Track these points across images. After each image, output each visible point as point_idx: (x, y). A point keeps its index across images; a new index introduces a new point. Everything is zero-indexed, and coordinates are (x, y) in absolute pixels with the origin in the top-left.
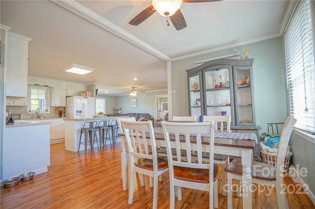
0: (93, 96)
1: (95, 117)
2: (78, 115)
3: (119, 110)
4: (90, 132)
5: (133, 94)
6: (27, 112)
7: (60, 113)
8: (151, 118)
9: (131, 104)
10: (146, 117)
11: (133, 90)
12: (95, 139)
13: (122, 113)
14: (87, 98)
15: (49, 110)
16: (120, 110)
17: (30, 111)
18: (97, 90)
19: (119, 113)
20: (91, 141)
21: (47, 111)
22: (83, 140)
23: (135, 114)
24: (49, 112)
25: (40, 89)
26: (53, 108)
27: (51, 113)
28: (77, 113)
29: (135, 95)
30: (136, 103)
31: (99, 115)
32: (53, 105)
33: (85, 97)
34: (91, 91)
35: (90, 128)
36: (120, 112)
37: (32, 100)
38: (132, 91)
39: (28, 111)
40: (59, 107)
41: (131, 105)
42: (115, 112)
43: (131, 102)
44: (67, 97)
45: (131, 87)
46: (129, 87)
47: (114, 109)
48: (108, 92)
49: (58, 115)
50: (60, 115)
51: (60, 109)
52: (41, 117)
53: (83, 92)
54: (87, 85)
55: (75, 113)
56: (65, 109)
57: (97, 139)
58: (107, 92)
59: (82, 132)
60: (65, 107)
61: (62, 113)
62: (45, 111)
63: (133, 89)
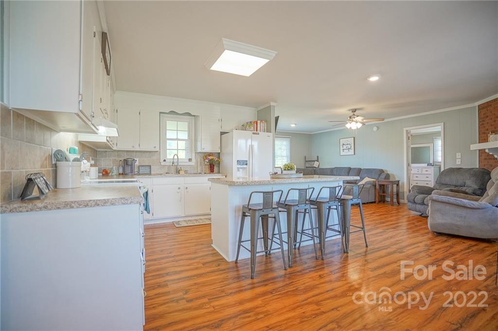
0: (269, 131)
1: (276, 176)
2: (241, 170)
3: (315, 161)
4: (265, 218)
5: (354, 125)
6: (160, 163)
7: (210, 165)
8: (389, 178)
9: (341, 148)
10: (377, 176)
11: (354, 115)
12: (276, 231)
13: (320, 167)
14: (258, 134)
15: (194, 160)
16: (317, 161)
17: (165, 161)
18: (277, 119)
19: (314, 166)
20: (265, 238)
21: (190, 160)
22: (247, 235)
23: (350, 169)
24: (193, 163)
25: (179, 121)
26: (200, 154)
27: (197, 165)
28: (239, 166)
29: (359, 125)
30: (353, 145)
31: (285, 172)
32: (199, 150)
33: (253, 133)
34: (266, 121)
35: (264, 208)
36: (316, 164)
37: (168, 141)
38: (350, 118)
39: (162, 160)
40: (210, 154)
41: (341, 151)
42: (308, 165)
43: (341, 144)
44: (222, 133)
45: (349, 110)
46: (344, 111)
47: (305, 158)
48: (296, 124)
49: (208, 169)
50: (211, 167)
51: (210, 158)
52: (180, 172)
53: (251, 122)
54: (259, 109)
55: (235, 166)
56: (219, 158)
57: (280, 233)
58: (293, 125)
59: (244, 215)
60: (219, 153)
61: (214, 166)
62: (188, 161)
63: (352, 113)
